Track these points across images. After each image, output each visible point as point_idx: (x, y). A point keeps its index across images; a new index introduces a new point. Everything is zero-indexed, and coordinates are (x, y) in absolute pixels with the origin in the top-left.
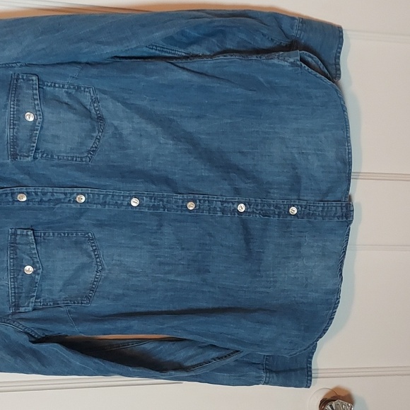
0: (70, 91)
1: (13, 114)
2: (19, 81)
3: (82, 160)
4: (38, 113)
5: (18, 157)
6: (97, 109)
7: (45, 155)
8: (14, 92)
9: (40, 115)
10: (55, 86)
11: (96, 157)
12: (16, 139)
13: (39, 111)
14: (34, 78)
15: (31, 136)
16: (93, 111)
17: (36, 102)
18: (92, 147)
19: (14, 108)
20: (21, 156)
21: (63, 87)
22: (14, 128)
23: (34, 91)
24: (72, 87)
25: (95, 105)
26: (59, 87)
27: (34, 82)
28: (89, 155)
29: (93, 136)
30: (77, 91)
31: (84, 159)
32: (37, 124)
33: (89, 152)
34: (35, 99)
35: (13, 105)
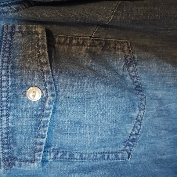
0: (94, 49)
1: (7, 92)
2: (15, 36)
3: (116, 156)
4: (48, 86)
5: (17, 163)
6: (133, 74)
7: (60, 154)
8: (7, 54)
9: (51, 90)
10: (70, 42)
11: (136, 150)
12: (12, 132)
13: (50, 83)
14: (39, 29)
15: (38, 127)
16: (128, 78)
17: (44, 69)
18: (132, 135)
19: (7, 81)
20: (21, 160)
21: (84, 44)
22: (8, 115)
23: (41, 51)
24: (97, 43)
25: (131, 68)
26: (78, 44)
27: (40, 36)
28: (128, 148)
29: (132, 118)
30: (104, 48)
31: (120, 155)
32: (47, 105)
33: (126, 143)
34: (42, 64)
35: (7, 75)
